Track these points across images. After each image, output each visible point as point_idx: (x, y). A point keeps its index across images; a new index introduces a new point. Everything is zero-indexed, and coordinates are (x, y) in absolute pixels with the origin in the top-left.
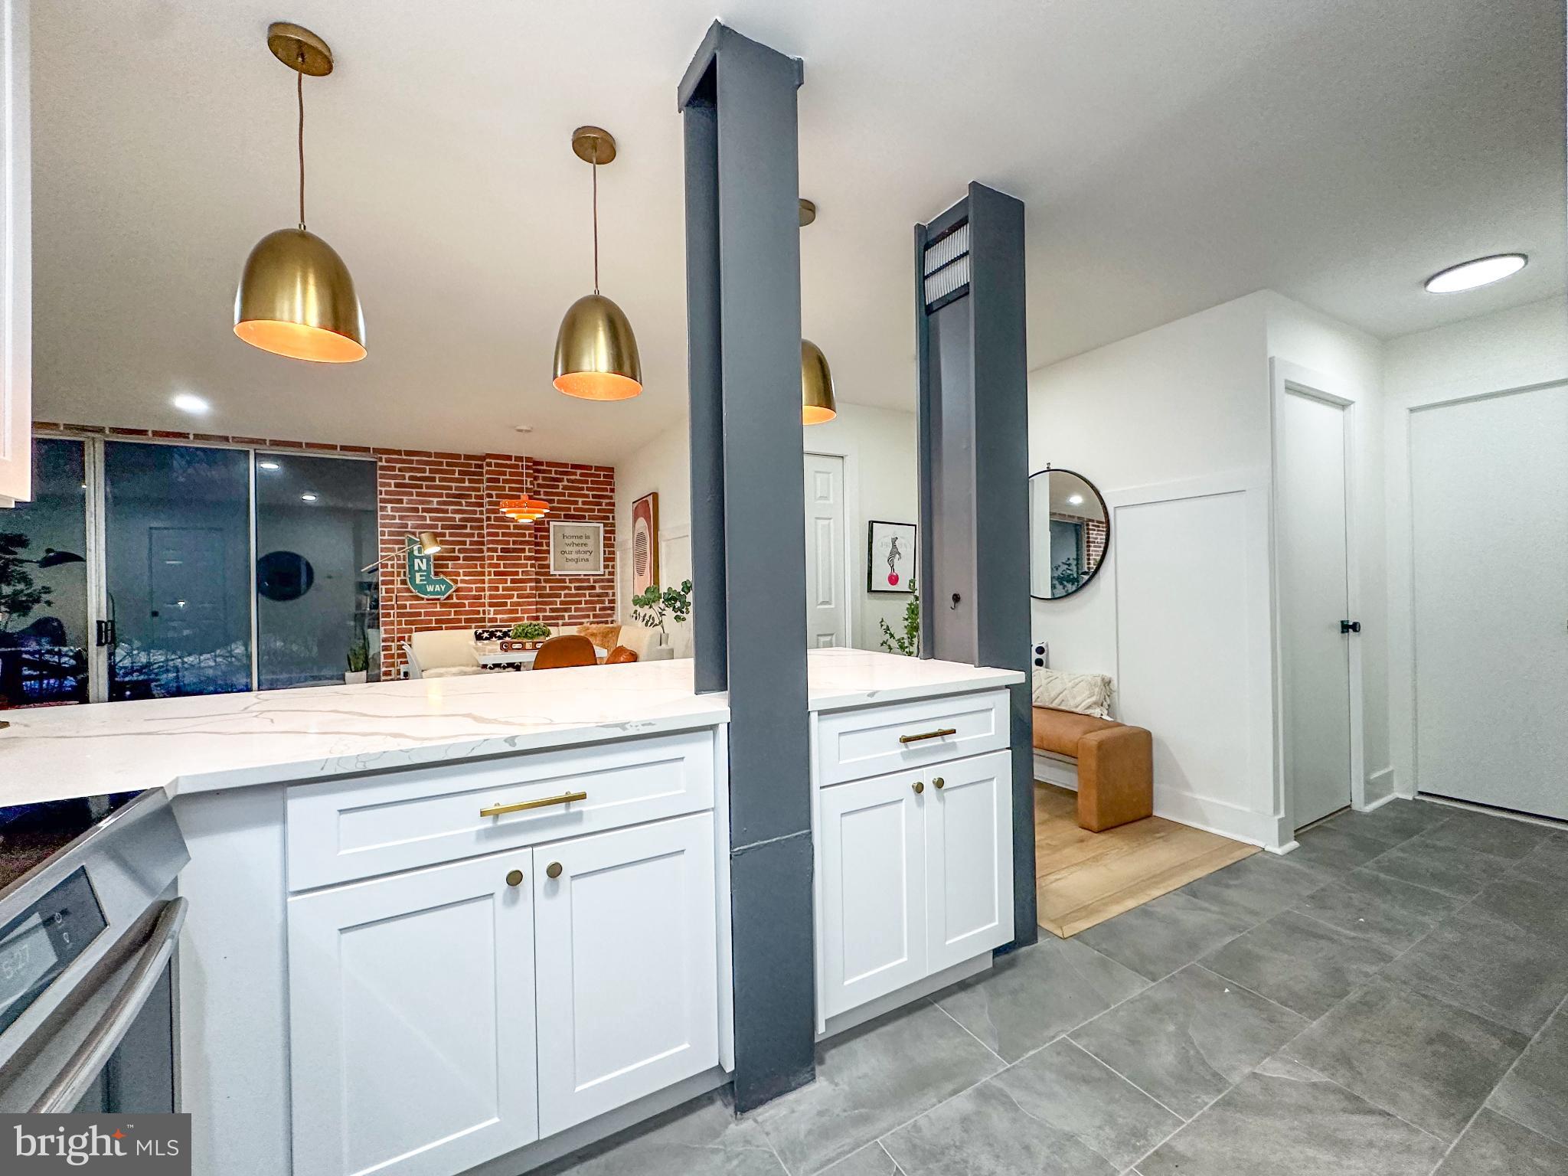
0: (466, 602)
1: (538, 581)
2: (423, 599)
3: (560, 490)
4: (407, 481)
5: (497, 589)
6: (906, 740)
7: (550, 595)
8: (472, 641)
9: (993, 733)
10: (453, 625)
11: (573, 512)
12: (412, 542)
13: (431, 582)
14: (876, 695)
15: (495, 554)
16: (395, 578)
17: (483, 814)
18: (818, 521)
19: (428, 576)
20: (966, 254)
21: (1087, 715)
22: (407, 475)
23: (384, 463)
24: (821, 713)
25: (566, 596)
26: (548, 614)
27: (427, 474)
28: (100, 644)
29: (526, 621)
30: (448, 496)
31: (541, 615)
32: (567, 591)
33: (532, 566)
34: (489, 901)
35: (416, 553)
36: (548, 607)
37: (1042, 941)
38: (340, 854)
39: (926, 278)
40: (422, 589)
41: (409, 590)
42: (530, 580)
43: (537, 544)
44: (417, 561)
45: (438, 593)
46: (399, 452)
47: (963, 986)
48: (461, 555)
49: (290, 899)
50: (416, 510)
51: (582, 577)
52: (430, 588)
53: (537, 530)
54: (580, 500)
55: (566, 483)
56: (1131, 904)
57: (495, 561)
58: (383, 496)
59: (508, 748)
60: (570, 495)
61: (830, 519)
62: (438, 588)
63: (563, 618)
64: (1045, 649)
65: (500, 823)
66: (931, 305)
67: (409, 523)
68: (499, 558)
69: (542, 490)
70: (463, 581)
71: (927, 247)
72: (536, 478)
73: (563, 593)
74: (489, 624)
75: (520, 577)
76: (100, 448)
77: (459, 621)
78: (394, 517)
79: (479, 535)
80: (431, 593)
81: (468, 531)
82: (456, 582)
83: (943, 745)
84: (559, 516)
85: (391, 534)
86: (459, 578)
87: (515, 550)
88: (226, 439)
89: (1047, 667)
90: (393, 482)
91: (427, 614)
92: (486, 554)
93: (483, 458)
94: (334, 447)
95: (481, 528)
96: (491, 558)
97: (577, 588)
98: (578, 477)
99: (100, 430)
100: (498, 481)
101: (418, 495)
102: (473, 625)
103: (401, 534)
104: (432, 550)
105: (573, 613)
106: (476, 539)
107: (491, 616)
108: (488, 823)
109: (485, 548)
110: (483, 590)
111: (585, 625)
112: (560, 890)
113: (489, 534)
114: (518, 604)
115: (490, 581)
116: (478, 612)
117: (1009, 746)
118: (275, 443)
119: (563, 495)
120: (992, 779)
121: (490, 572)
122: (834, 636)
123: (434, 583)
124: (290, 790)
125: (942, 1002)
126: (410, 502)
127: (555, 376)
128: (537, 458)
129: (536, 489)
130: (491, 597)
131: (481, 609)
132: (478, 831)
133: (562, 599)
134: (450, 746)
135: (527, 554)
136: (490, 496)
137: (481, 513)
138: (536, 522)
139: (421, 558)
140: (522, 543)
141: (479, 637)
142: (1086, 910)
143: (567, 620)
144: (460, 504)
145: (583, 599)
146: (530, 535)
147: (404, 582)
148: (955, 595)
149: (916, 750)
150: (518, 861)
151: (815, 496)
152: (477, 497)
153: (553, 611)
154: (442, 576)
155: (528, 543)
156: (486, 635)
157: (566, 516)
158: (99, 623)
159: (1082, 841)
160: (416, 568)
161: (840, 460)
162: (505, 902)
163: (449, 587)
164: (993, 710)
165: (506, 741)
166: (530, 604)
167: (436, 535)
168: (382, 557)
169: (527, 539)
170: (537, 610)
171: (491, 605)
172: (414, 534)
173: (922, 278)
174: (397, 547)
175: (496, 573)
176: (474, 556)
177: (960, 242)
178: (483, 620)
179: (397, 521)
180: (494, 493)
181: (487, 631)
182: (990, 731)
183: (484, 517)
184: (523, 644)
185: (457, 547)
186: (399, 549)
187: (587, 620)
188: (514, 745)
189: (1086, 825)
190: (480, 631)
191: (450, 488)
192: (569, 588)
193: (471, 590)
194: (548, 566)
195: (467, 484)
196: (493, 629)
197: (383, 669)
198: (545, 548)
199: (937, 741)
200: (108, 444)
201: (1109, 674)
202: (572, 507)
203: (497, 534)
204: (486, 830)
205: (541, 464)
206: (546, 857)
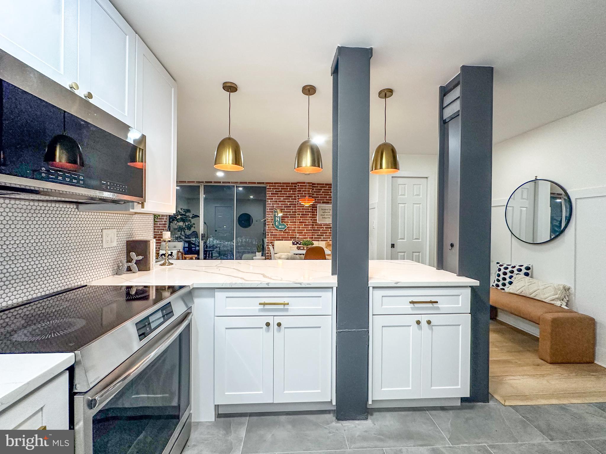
0: (290, 231)
1: (313, 225)
2: (278, 230)
3: (321, 193)
4: (274, 192)
5: (300, 228)
6: (412, 302)
7: (316, 230)
8: (291, 245)
9: (460, 305)
10: (286, 239)
11: (325, 201)
12: (275, 212)
13: (280, 225)
14: (399, 283)
15: (299, 216)
16: (270, 223)
17: (260, 304)
18: (414, 205)
19: (279, 223)
20: (459, 97)
21: (552, 304)
22: (274, 190)
23: (268, 187)
24: (373, 288)
25: (322, 230)
26: (316, 237)
27: (280, 190)
28: (202, 240)
29: (308, 239)
30: (286, 196)
31: (314, 237)
32: (322, 229)
33: (311, 220)
34: (261, 329)
35: (276, 215)
36: (316, 234)
37: (491, 403)
38: (226, 308)
39: (443, 108)
40: (278, 227)
41: (274, 227)
42: (310, 225)
43: (313, 212)
44: (277, 218)
45: (282, 228)
46: (272, 183)
47: (443, 409)
48: (289, 216)
49: (216, 318)
50: (277, 201)
51: (328, 224)
52: (280, 227)
53: (313, 207)
54: (328, 196)
55: (323, 191)
56: (554, 402)
57: (299, 218)
58: (268, 197)
59: (267, 286)
60: (325, 195)
61: (420, 204)
62: (282, 227)
63: (321, 238)
64: (531, 268)
65: (265, 307)
66: (445, 120)
67: (275, 206)
68: (301, 217)
69: (315, 193)
70: (290, 225)
71: (445, 95)
72: (313, 189)
73: (321, 229)
74: (297, 239)
75: (307, 223)
76: (203, 186)
77: (288, 238)
78: (270, 204)
79: (295, 209)
80: (280, 228)
81: (292, 208)
82: (287, 225)
83: (432, 307)
84: (320, 202)
85: (270, 209)
86: (288, 224)
87: (306, 214)
88: (229, 182)
89: (532, 277)
90: (270, 193)
91: (279, 235)
92: (297, 216)
93: (296, 183)
94: (255, 183)
95: (295, 207)
96: (298, 217)
97: (326, 228)
98: (327, 188)
99: (203, 182)
100: (301, 191)
101: (278, 196)
102: (292, 239)
103: (273, 209)
104: (280, 215)
105: (324, 237)
106: (294, 211)
107: (298, 237)
108: (261, 307)
109: (296, 214)
110: (295, 227)
111: (328, 241)
112: (281, 331)
113: (298, 209)
114: (306, 233)
115: (298, 225)
116: (294, 235)
117: (470, 312)
118: (241, 183)
119: (322, 195)
120: (460, 325)
121: (298, 222)
122: (420, 253)
123: (281, 225)
124: (216, 290)
125: (430, 411)
126: (275, 199)
127: (295, 168)
128: (313, 182)
129: (313, 193)
130: (298, 230)
131: (295, 234)
132: (259, 309)
133: (321, 231)
134: (252, 284)
135: (310, 216)
136: (298, 196)
137: (296, 202)
138: (313, 205)
139: (278, 217)
140: (308, 212)
141: (293, 244)
142: (526, 397)
143: (322, 239)
144: (289, 199)
145: (328, 232)
146: (311, 209)
147: (273, 225)
148: (451, 244)
149: (418, 307)
150: (270, 320)
151: (413, 195)
152: (294, 197)
153: (317, 235)
154: (284, 223)
155: (310, 212)
156: (295, 243)
157: (323, 202)
158: (202, 234)
159: (538, 365)
160: (276, 220)
161: (426, 179)
162: (266, 330)
163: (285, 226)
164: (461, 296)
165: (266, 284)
166: (310, 233)
167: (281, 209)
168: (267, 216)
169: (310, 210)
170: (312, 235)
171: (298, 233)
172: (276, 209)
173: (442, 108)
174: (271, 213)
175: (300, 222)
176: (293, 217)
177: (457, 92)
178: (295, 238)
179: (271, 205)
180: (299, 195)
181: (296, 242)
182: (458, 304)
183: (297, 203)
184: (304, 248)
185: (288, 213)
186: (272, 214)
187: (329, 239)
188: (269, 285)
189: (543, 358)
190: (294, 241)
191: (287, 194)
192: (323, 228)
193: (292, 227)
194: (316, 220)
195: (292, 192)
196: (298, 241)
197: (267, 252)
198: (316, 213)
199: (430, 305)
200: (204, 185)
201: (568, 285)
202: (325, 199)
203: (300, 209)
204: (261, 309)
205: (315, 184)
206: (278, 320)
